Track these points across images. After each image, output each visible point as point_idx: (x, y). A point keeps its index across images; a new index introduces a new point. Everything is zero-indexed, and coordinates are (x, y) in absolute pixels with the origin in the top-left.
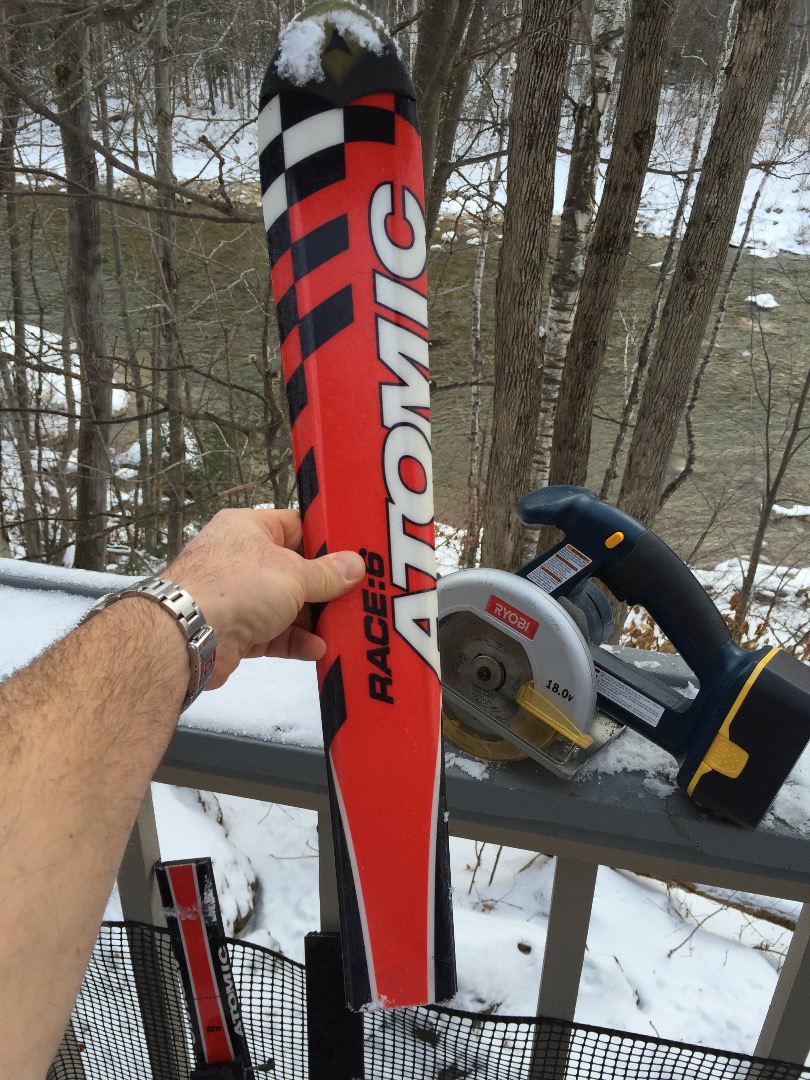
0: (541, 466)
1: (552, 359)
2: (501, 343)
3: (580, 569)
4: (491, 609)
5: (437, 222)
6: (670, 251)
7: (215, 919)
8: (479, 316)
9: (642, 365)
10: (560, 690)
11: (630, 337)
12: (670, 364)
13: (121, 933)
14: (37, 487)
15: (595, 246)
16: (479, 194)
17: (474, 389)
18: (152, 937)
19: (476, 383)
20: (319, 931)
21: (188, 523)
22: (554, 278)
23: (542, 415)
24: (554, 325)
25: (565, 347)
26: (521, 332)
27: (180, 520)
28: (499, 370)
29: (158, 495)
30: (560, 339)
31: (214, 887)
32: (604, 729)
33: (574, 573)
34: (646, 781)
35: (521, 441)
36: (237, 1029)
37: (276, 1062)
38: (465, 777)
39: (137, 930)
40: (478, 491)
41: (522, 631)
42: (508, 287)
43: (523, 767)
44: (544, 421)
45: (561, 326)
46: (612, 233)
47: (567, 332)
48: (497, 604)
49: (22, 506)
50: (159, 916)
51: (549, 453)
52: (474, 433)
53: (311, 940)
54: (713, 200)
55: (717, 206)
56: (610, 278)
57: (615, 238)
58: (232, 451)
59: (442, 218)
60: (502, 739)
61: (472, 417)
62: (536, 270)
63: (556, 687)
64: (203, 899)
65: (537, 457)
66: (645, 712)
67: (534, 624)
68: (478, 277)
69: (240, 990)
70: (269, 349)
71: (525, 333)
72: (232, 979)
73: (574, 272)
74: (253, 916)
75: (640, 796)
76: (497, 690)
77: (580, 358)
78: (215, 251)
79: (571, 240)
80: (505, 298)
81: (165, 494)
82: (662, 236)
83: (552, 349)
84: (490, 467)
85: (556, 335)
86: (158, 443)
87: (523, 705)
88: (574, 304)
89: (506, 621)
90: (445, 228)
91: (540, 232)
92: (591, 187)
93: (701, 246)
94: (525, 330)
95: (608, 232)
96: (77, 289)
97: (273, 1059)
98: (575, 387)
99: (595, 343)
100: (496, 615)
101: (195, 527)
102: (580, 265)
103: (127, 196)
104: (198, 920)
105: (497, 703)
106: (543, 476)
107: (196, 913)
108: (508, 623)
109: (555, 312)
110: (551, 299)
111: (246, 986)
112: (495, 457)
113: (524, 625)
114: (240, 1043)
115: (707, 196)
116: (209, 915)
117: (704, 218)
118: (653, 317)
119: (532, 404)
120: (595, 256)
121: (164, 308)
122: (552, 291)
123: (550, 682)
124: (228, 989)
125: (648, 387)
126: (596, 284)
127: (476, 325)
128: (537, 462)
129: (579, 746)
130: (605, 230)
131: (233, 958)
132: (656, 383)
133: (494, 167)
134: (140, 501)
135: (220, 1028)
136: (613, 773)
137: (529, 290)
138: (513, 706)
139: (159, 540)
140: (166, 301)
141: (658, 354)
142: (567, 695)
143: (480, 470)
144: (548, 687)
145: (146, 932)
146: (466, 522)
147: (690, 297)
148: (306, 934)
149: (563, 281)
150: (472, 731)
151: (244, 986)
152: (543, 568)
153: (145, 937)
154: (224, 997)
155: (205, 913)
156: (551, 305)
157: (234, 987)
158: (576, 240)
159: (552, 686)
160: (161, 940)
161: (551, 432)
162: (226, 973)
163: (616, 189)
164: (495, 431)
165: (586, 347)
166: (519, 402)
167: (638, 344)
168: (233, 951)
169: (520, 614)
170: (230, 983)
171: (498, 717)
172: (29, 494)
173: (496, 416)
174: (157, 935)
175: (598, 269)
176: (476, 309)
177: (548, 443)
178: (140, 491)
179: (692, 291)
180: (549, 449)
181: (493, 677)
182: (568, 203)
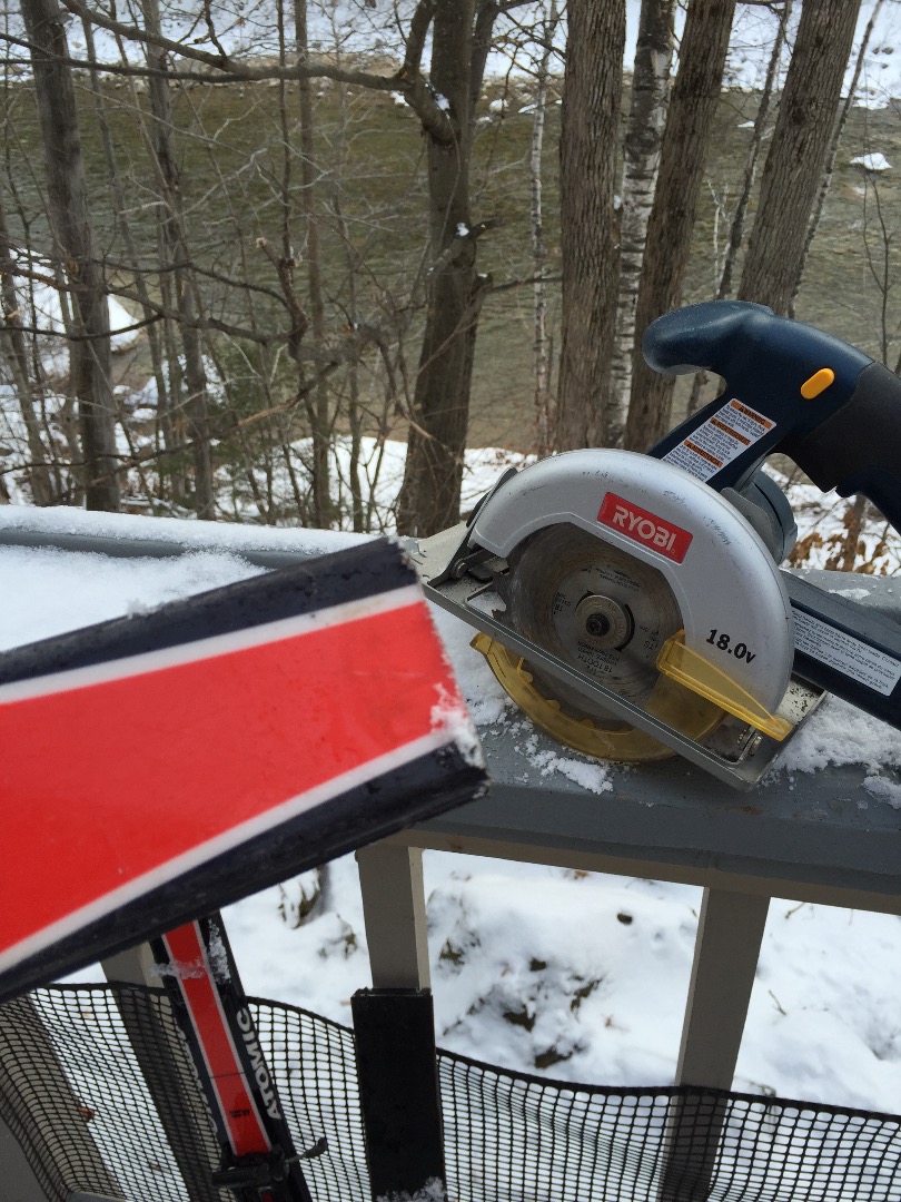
0: (620, 373)
1: (629, 240)
2: (568, 219)
3: (754, 440)
4: (606, 516)
5: (484, 89)
6: (765, 101)
7: (228, 976)
8: (539, 198)
9: (735, 244)
10: (732, 645)
11: (720, 214)
12: (775, 233)
13: (105, 997)
14: (43, 435)
15: (679, 90)
16: (532, 39)
17: (537, 287)
18: (148, 1000)
19: (539, 280)
20: (370, 986)
21: (218, 467)
22: (628, 138)
23: (619, 311)
24: (630, 198)
25: (644, 224)
26: (592, 204)
27: (208, 462)
28: (567, 254)
29: (181, 436)
30: (639, 215)
31: (223, 935)
32: (794, 701)
33: (742, 448)
34: (868, 781)
35: (597, 341)
36: (271, 1112)
37: (329, 1142)
38: (575, 790)
39: (126, 992)
40: (547, 408)
41: (662, 550)
42: (574, 147)
43: (669, 770)
44: (622, 317)
45: (639, 198)
46: (698, 70)
47: (647, 206)
48: (618, 507)
49: (29, 460)
50: (153, 975)
51: (628, 356)
52: (539, 341)
53: (360, 1001)
54: (823, 17)
55: (829, 25)
56: (698, 128)
57: (702, 77)
58: (259, 376)
59: (488, 84)
60: (629, 727)
61: (536, 322)
62: (606, 122)
63: (724, 641)
64: (208, 950)
65: (615, 362)
66: (870, 672)
67: (682, 537)
68: (536, 149)
69: (273, 1060)
70: (292, 249)
71: (596, 205)
72: (259, 1049)
73: (653, 130)
74: (320, 898)
75: (861, 806)
76: (619, 649)
77: (665, 233)
78: (219, 131)
79: (647, 88)
80: (572, 161)
81: (190, 435)
82: (750, 90)
83: (630, 228)
84: (561, 376)
85: (633, 210)
86: (176, 375)
87: (668, 672)
88: (654, 170)
89: (634, 535)
90: (493, 95)
91: (610, 74)
92: (669, 19)
93: (811, 77)
94: (597, 202)
95: (694, 70)
96: (55, 187)
97: (325, 1139)
98: (660, 271)
99: (682, 214)
100: (616, 526)
101: (227, 470)
102: (659, 120)
103: (119, 85)
104: (206, 978)
105: (622, 670)
106: (623, 384)
107: (201, 969)
108: (640, 540)
109: (631, 181)
110: (626, 164)
111: (280, 1055)
112: (566, 362)
113: (665, 538)
114: (278, 1129)
115: (816, 13)
116: (220, 970)
117: (814, 43)
118: (747, 185)
119: (608, 294)
120: (679, 102)
121: (165, 206)
122: (627, 155)
123: (714, 632)
124: (255, 1063)
125: (748, 264)
126: (682, 138)
127: (535, 209)
128: (616, 368)
129: (762, 734)
130: (690, 67)
131: (258, 1021)
132: (758, 258)
133: (549, 10)
134: (162, 444)
135: (248, 1112)
136: (812, 771)
137: (600, 149)
138: (649, 676)
139: (187, 488)
140: (166, 198)
141: (761, 220)
142: (743, 653)
143: (548, 384)
144: (710, 641)
145: (138, 993)
146: (535, 446)
147: (798, 145)
148: (352, 993)
149: (639, 142)
150: (581, 716)
151: (278, 1055)
152: (689, 445)
153: (139, 1001)
154: (250, 1073)
155: (214, 969)
156: (625, 173)
157: (262, 1058)
158: (653, 88)
159: (717, 639)
160: (159, 1004)
161: (632, 330)
162: (250, 1042)
163: (702, 12)
164: (565, 330)
165: (672, 219)
166: (592, 293)
167: (729, 221)
168: (258, 1013)
169: (658, 522)
170: (258, 1055)
171: (623, 693)
172: (35, 443)
173: (566, 312)
174: (154, 998)
175: (682, 119)
176: (535, 189)
177: (630, 344)
178: (161, 434)
179: (800, 138)
180: (630, 351)
181: (613, 626)
182: (642, 42)
